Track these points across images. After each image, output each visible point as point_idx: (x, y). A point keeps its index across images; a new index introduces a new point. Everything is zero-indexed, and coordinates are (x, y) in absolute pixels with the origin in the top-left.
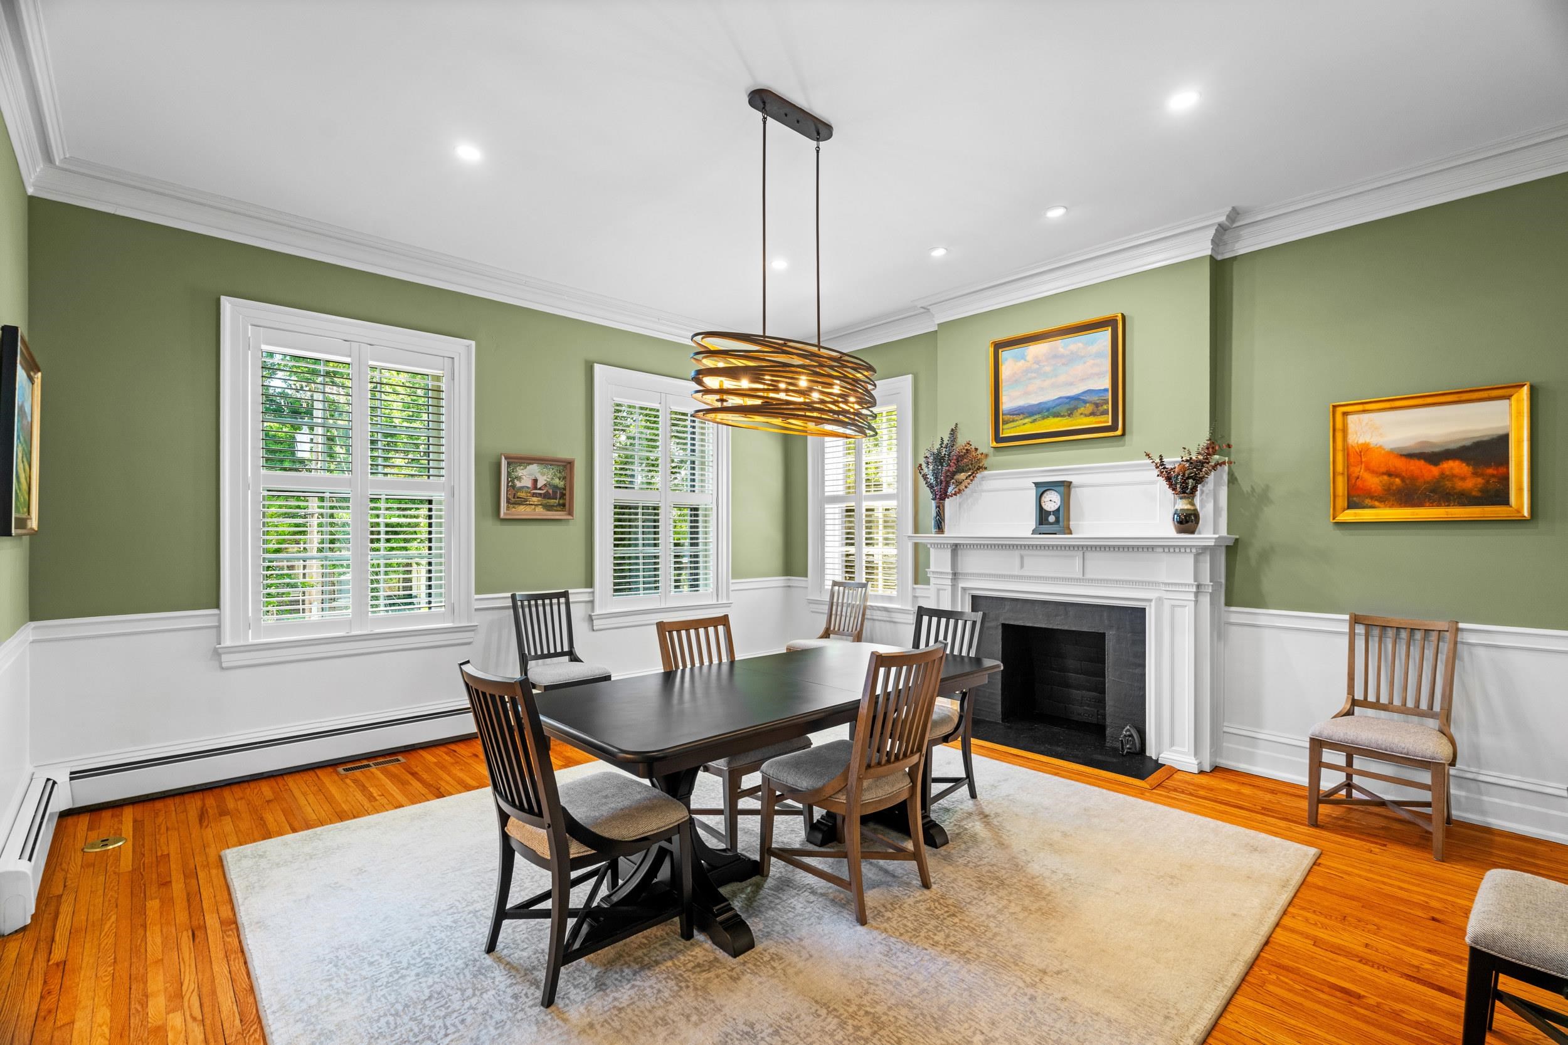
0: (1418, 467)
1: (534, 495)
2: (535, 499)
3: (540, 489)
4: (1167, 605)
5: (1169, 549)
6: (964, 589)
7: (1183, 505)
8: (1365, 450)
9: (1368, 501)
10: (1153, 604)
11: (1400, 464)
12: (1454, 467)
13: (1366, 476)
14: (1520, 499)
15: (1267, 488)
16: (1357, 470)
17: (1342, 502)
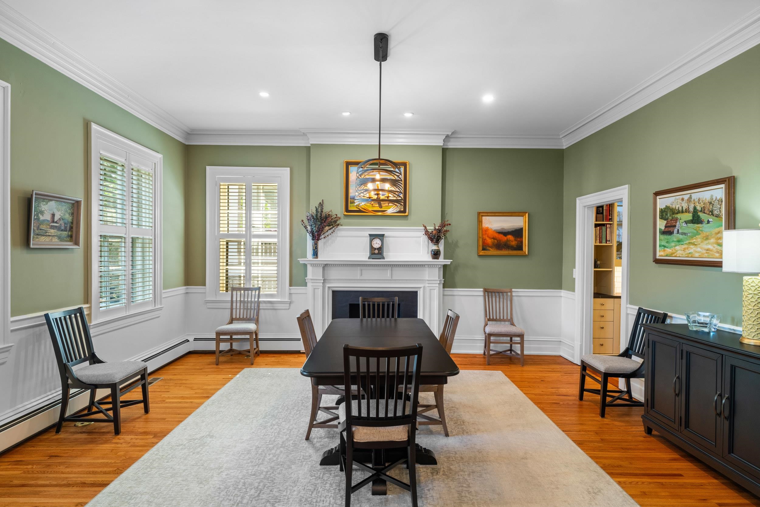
0: (501, 237)
1: (52, 227)
2: (52, 231)
3: (56, 222)
4: (427, 290)
5: (430, 266)
6: (329, 287)
7: (435, 247)
8: (487, 230)
9: (488, 248)
10: (422, 289)
11: (497, 235)
12: (510, 237)
13: (488, 239)
14: (526, 249)
15: (457, 242)
16: (485, 237)
17: (481, 248)
